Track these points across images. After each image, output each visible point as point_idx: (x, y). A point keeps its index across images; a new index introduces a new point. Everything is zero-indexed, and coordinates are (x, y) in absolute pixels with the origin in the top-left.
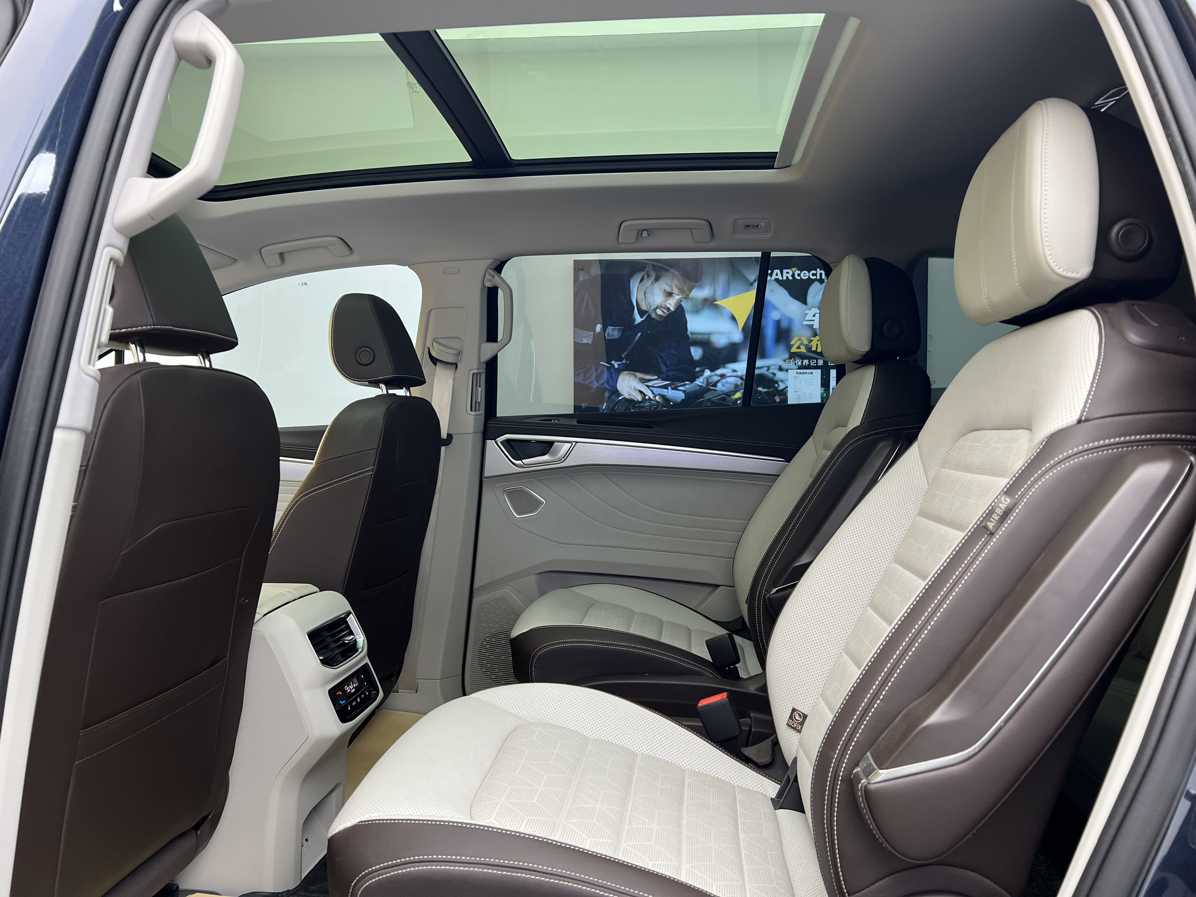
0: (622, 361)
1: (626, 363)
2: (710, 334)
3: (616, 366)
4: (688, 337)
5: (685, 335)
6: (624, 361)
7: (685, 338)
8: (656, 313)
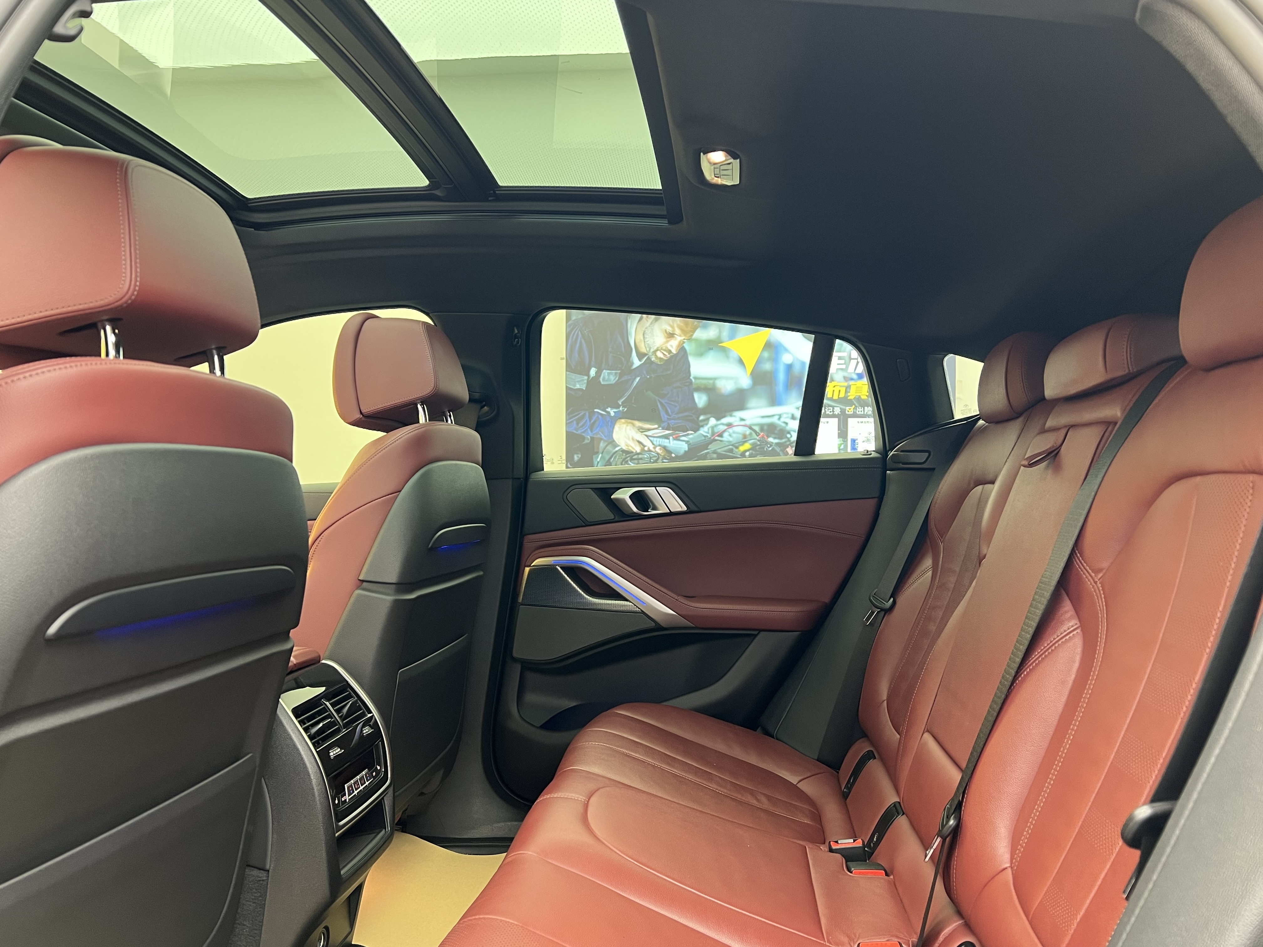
0: (619, 408)
1: (623, 410)
2: (715, 379)
3: (612, 414)
4: (691, 382)
5: (688, 380)
6: (621, 409)
7: (688, 384)
8: (656, 356)
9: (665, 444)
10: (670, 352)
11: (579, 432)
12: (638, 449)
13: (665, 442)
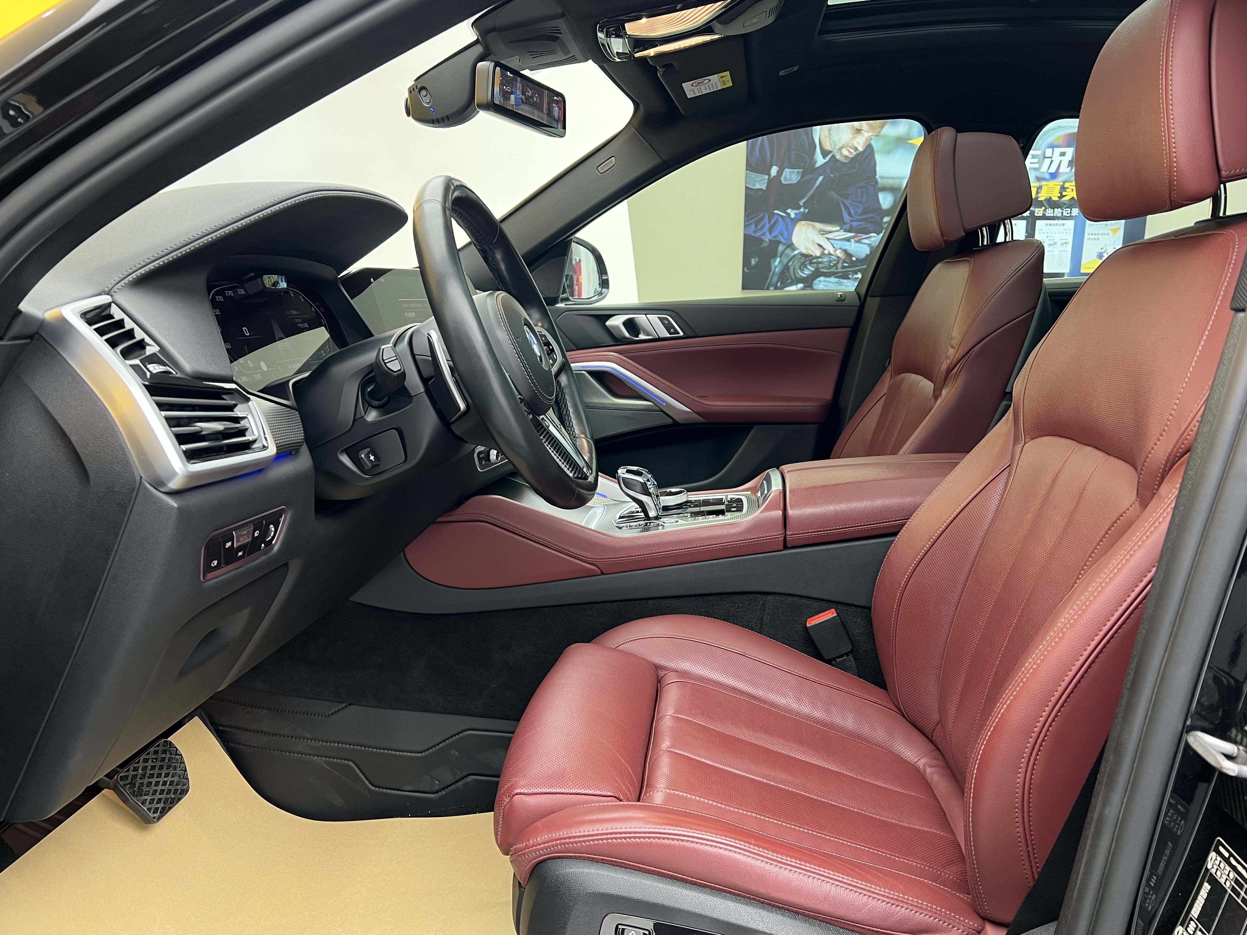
0: (799, 209)
1: (804, 211)
3: (793, 216)
4: (876, 182)
5: (874, 180)
6: (802, 210)
7: (873, 183)
8: (841, 153)
9: (846, 248)
10: (856, 149)
11: (758, 235)
12: (818, 253)
13: (847, 246)
